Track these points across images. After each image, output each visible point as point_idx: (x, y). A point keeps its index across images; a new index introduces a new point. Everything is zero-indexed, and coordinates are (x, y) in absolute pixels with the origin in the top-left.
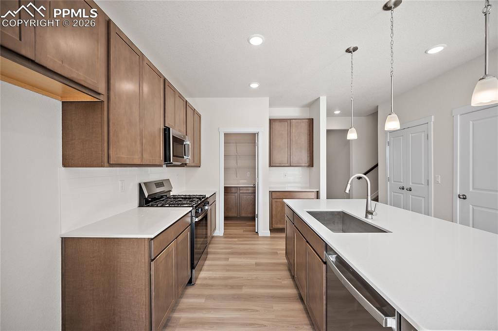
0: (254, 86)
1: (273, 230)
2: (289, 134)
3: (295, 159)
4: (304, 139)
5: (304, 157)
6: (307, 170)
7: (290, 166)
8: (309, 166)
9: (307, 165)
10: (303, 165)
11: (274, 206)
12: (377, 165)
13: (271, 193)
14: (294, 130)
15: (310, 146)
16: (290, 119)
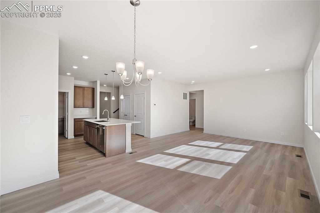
0: (69, 74)
1: (75, 136)
2: (84, 93)
3: (86, 105)
4: (90, 96)
5: (90, 103)
6: (91, 109)
7: (84, 107)
8: (92, 108)
9: (91, 107)
10: (90, 107)
11: (76, 125)
12: (119, 109)
13: (75, 119)
14: (85, 92)
15: (93, 100)
16: (84, 87)
